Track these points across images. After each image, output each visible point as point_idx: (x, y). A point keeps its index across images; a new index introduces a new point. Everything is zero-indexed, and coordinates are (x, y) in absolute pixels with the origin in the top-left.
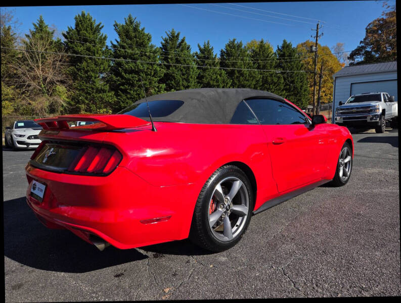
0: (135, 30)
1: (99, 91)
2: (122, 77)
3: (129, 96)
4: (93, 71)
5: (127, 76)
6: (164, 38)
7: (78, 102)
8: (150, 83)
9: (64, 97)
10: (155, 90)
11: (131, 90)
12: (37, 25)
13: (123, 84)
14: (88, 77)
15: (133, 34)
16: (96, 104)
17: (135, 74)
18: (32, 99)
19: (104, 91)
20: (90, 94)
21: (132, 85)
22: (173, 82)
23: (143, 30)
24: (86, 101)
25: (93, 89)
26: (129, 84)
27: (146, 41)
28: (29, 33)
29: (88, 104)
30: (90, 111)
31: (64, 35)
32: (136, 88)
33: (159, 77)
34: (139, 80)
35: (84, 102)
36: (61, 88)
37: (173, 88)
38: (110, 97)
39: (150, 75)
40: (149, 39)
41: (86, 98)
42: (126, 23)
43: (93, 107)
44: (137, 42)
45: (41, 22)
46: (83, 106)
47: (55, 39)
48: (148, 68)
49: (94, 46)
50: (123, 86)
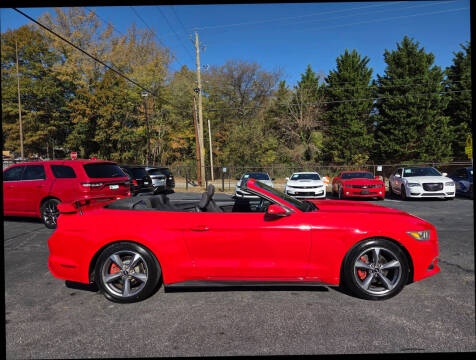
0: (410, 54)
1: (355, 134)
2: (386, 115)
3: (392, 137)
4: (349, 113)
5: (392, 113)
6: (457, 53)
7: (332, 149)
8: (425, 118)
9: (319, 143)
10: (432, 127)
11: (395, 129)
12: (305, 75)
13: (385, 124)
14: (343, 121)
15: (405, 60)
16: (350, 149)
17: (404, 109)
18: (292, 148)
19: (361, 134)
20: (344, 139)
21: (398, 124)
22: (464, 113)
23: (421, 51)
24: (340, 147)
25: (348, 132)
26: (393, 123)
27: (424, 64)
28: (297, 85)
29: (342, 150)
30: (344, 158)
31: (326, 80)
32: (402, 127)
33: (441, 108)
34: (409, 116)
35: (337, 148)
36: (317, 135)
37: (463, 121)
38: (368, 140)
39: (426, 108)
40: (430, 60)
41: (340, 144)
42: (399, 48)
43: (347, 153)
44: (410, 68)
45: (309, 70)
46: (336, 152)
47: (320, 84)
48: (421, 100)
49: (354, 85)
50: (385, 125)
